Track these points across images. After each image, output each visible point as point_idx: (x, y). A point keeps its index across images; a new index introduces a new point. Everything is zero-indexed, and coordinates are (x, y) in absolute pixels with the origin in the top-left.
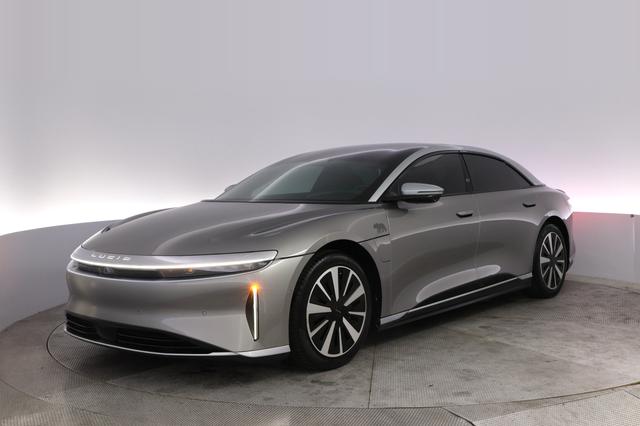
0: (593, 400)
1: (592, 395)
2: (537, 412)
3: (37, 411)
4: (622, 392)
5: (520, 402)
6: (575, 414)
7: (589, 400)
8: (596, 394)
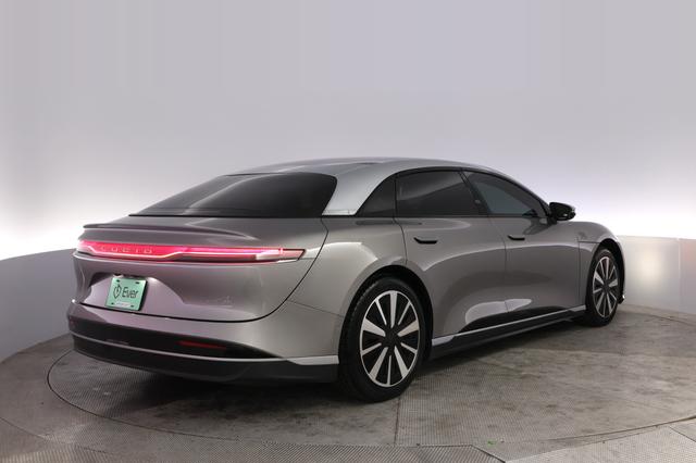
1: (635, 432)
3: (37, 450)
4: (667, 429)
5: (557, 441)
6: (615, 453)
8: (637, 431)
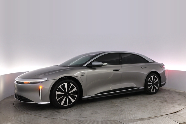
0: (157, 118)
2: (142, 122)
7: (156, 119)
